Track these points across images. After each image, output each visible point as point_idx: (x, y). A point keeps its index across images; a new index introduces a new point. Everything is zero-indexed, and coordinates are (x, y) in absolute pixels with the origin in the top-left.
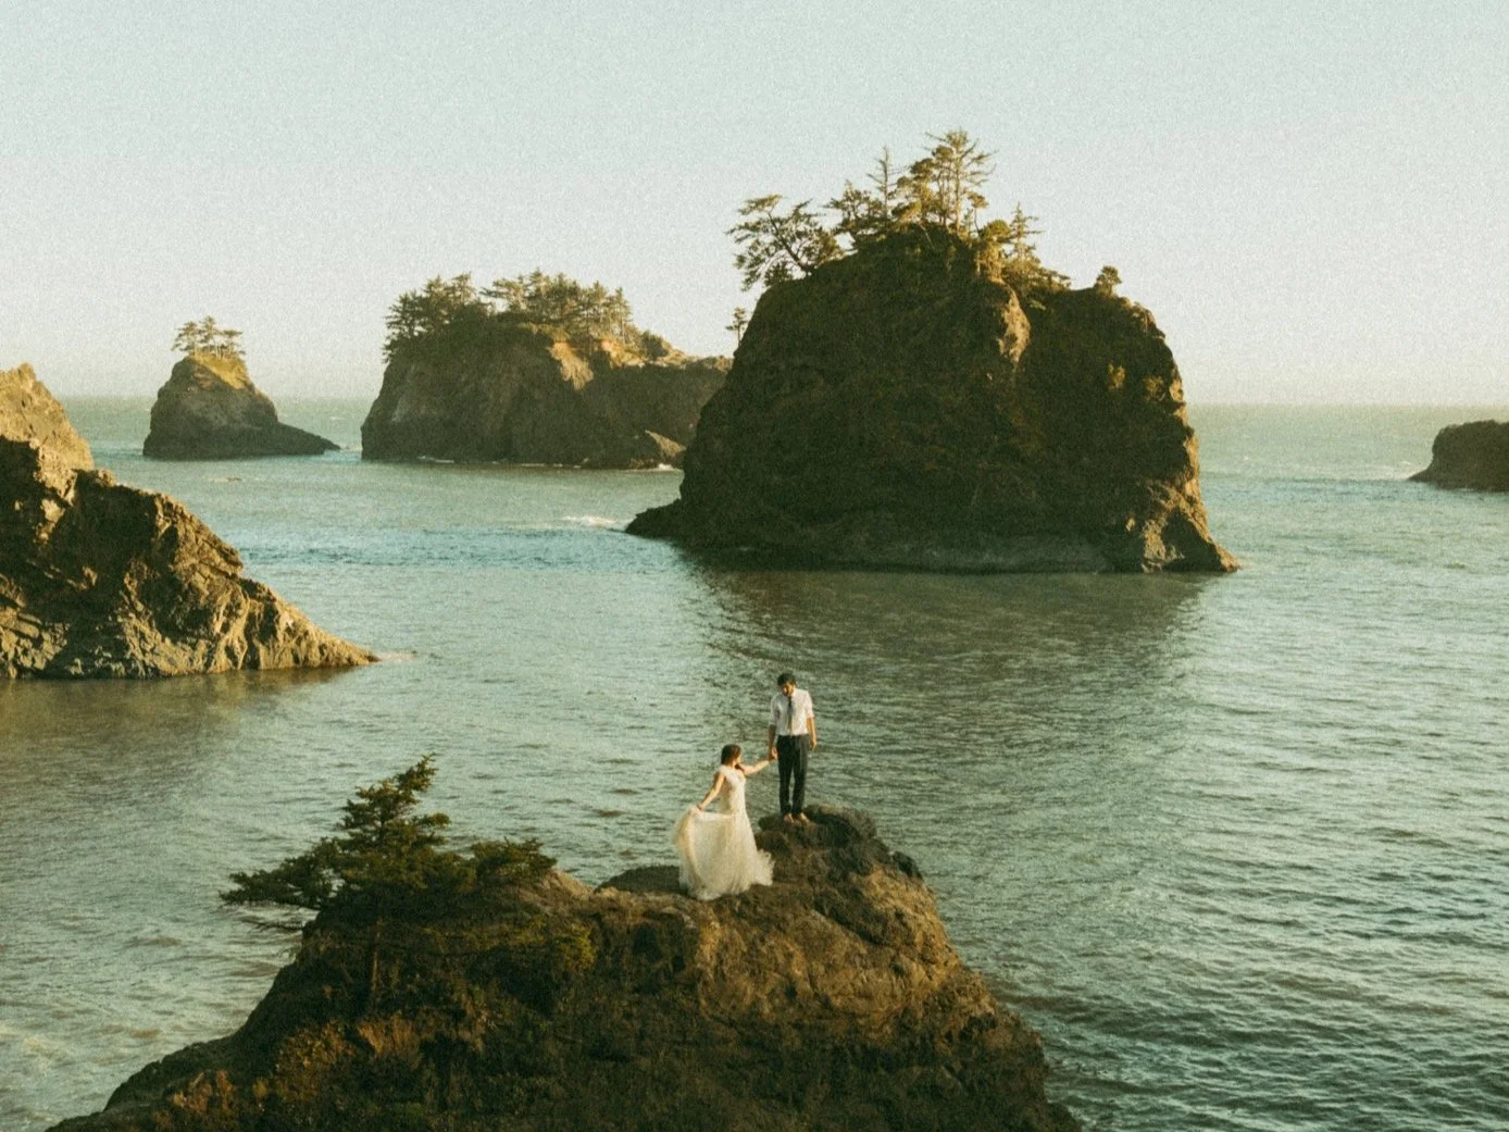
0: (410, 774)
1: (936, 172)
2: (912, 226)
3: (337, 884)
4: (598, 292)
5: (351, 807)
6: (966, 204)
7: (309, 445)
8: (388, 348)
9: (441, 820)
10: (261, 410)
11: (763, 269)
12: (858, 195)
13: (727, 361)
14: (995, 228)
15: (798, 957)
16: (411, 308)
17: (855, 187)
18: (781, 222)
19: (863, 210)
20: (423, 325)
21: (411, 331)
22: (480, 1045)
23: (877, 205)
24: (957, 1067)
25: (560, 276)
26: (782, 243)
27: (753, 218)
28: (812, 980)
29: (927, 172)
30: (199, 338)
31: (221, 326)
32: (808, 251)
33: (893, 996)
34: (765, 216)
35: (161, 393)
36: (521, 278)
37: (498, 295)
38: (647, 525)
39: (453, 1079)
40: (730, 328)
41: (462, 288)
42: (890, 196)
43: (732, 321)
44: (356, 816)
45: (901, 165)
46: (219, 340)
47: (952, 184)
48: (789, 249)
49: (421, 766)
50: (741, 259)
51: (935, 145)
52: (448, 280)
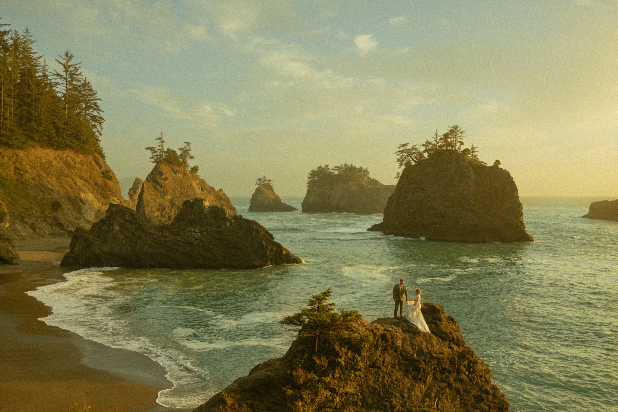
0: (325, 293)
1: (450, 136)
2: (444, 150)
3: (307, 320)
4: (361, 169)
5: (310, 301)
6: (458, 144)
7: (290, 209)
8: (308, 183)
9: (333, 304)
10: (277, 200)
11: (404, 162)
12: (429, 142)
13: (394, 186)
14: (466, 151)
15: (424, 343)
16: (313, 174)
17: (428, 140)
18: (409, 150)
19: (430, 146)
20: (317, 178)
21: (314, 179)
22: (343, 363)
23: (434, 145)
24: (467, 373)
25: (351, 165)
26: (409, 155)
27: (402, 149)
28: (428, 349)
29: (448, 136)
30: (262, 182)
31: (267, 179)
32: (415, 157)
33: (449, 354)
34: (404, 148)
35: (253, 195)
36: (341, 166)
37: (335, 170)
38: (374, 228)
39: (337, 371)
40: (395, 178)
41: (327, 168)
42: (438, 143)
43: (396, 176)
44: (312, 303)
45: (441, 134)
46: (267, 182)
47: (454, 139)
48: (411, 157)
49: (328, 290)
50: (398, 160)
51: (450, 129)
52: (323, 166)
